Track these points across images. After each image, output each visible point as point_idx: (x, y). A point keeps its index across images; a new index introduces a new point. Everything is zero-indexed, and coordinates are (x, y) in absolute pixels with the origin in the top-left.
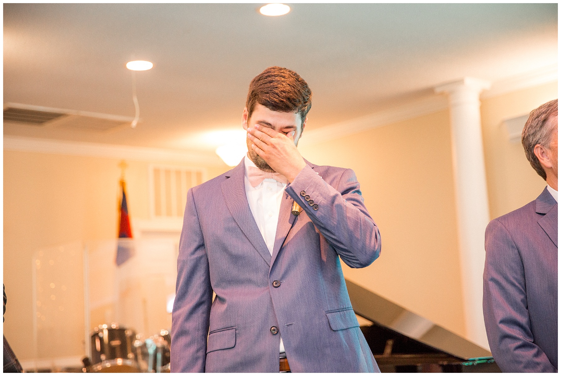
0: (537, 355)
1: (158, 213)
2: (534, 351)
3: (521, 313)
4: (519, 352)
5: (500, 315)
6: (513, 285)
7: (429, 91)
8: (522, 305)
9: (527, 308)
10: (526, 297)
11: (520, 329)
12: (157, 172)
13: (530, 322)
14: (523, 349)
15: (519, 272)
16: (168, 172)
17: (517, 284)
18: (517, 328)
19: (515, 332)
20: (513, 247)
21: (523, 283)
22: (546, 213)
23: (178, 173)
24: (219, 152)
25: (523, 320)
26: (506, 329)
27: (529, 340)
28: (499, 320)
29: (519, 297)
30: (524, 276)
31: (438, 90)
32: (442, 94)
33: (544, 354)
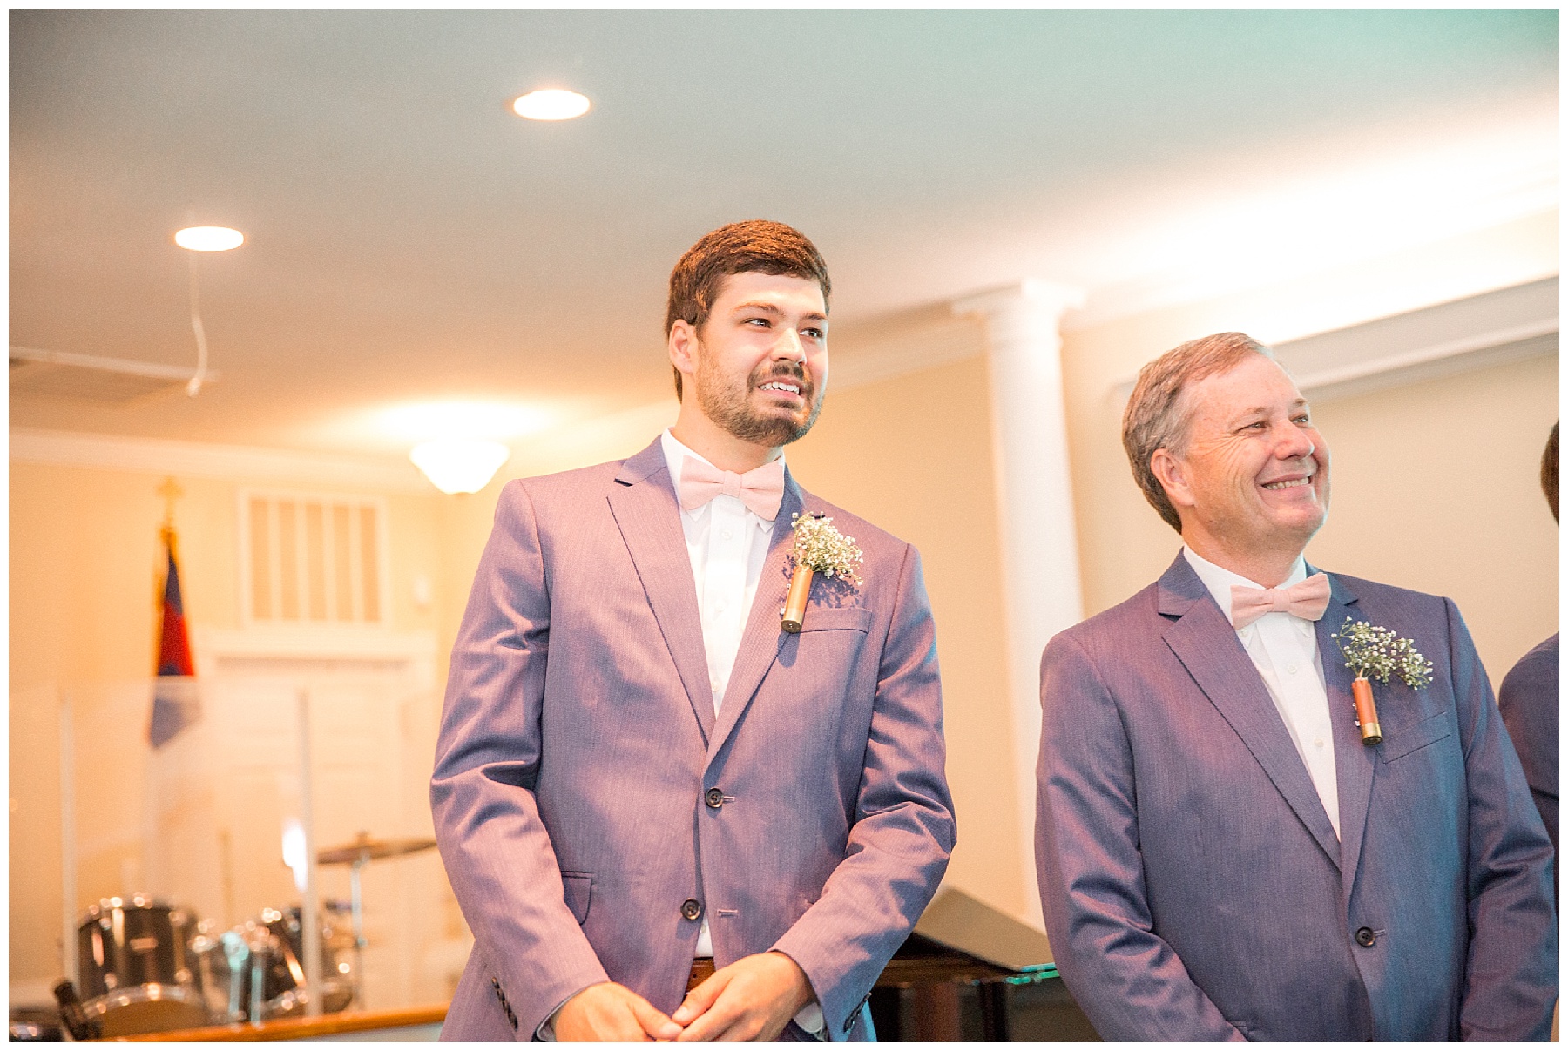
0: (1159, 961)
1: (261, 611)
2: (1152, 952)
3: (1125, 860)
4: (1116, 957)
5: (1074, 867)
6: (1104, 791)
7: (938, 311)
8: (1127, 841)
9: (1139, 847)
10: (1136, 821)
11: (1122, 900)
12: (258, 506)
13: (1145, 878)
14: (1127, 949)
15: (1120, 762)
16: (287, 508)
17: (1115, 791)
18: (1115, 897)
19: (1109, 908)
20: (1104, 701)
21: (1129, 788)
22: (1181, 614)
23: (314, 510)
24: (417, 458)
25: (1127, 875)
26: (1088, 902)
27: (1142, 926)
28: (1071, 879)
29: (1120, 824)
30: (1131, 769)
31: (959, 309)
32: (969, 317)
33: (1175, 957)
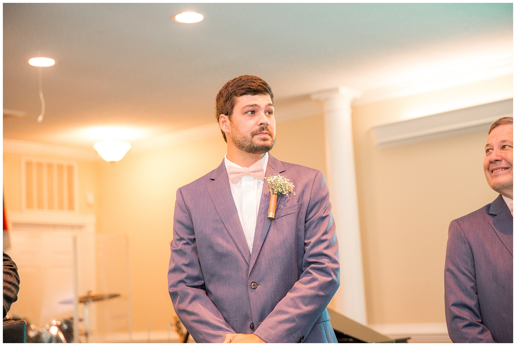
0: (482, 332)
1: (29, 205)
2: (480, 329)
3: (471, 297)
4: (465, 330)
5: (453, 299)
6: (464, 274)
7: (306, 98)
8: (472, 292)
9: (477, 293)
10: (476, 285)
11: (470, 311)
12: (29, 164)
13: (479, 304)
14: (470, 328)
15: (470, 264)
16: (40, 165)
17: (468, 274)
18: (467, 310)
19: (465, 314)
20: (465, 243)
21: (473, 273)
22: (497, 214)
23: (50, 166)
24: (96, 147)
25: (472, 303)
26: (457, 311)
28: (451, 304)
29: (469, 285)
30: (474, 266)
31: (314, 97)
32: (317, 100)
33: (489, 331)
